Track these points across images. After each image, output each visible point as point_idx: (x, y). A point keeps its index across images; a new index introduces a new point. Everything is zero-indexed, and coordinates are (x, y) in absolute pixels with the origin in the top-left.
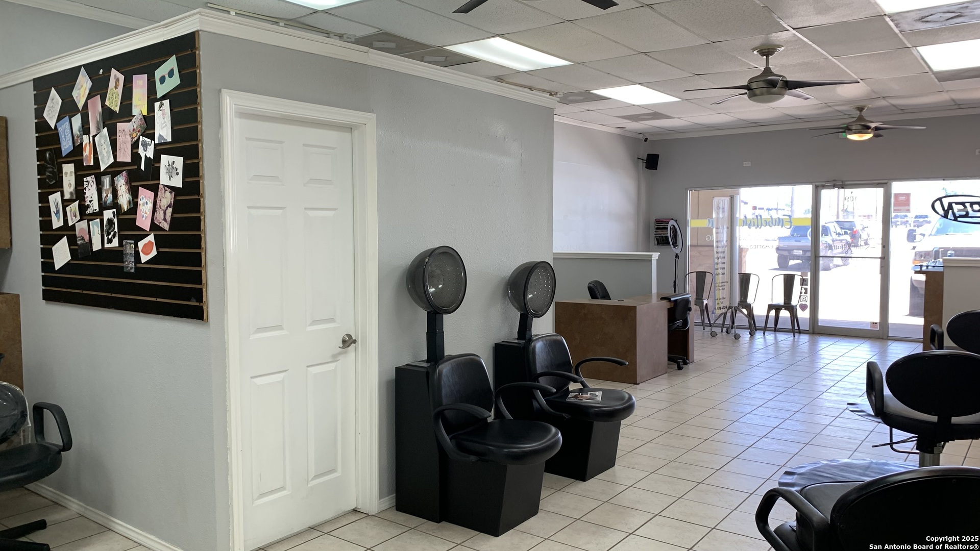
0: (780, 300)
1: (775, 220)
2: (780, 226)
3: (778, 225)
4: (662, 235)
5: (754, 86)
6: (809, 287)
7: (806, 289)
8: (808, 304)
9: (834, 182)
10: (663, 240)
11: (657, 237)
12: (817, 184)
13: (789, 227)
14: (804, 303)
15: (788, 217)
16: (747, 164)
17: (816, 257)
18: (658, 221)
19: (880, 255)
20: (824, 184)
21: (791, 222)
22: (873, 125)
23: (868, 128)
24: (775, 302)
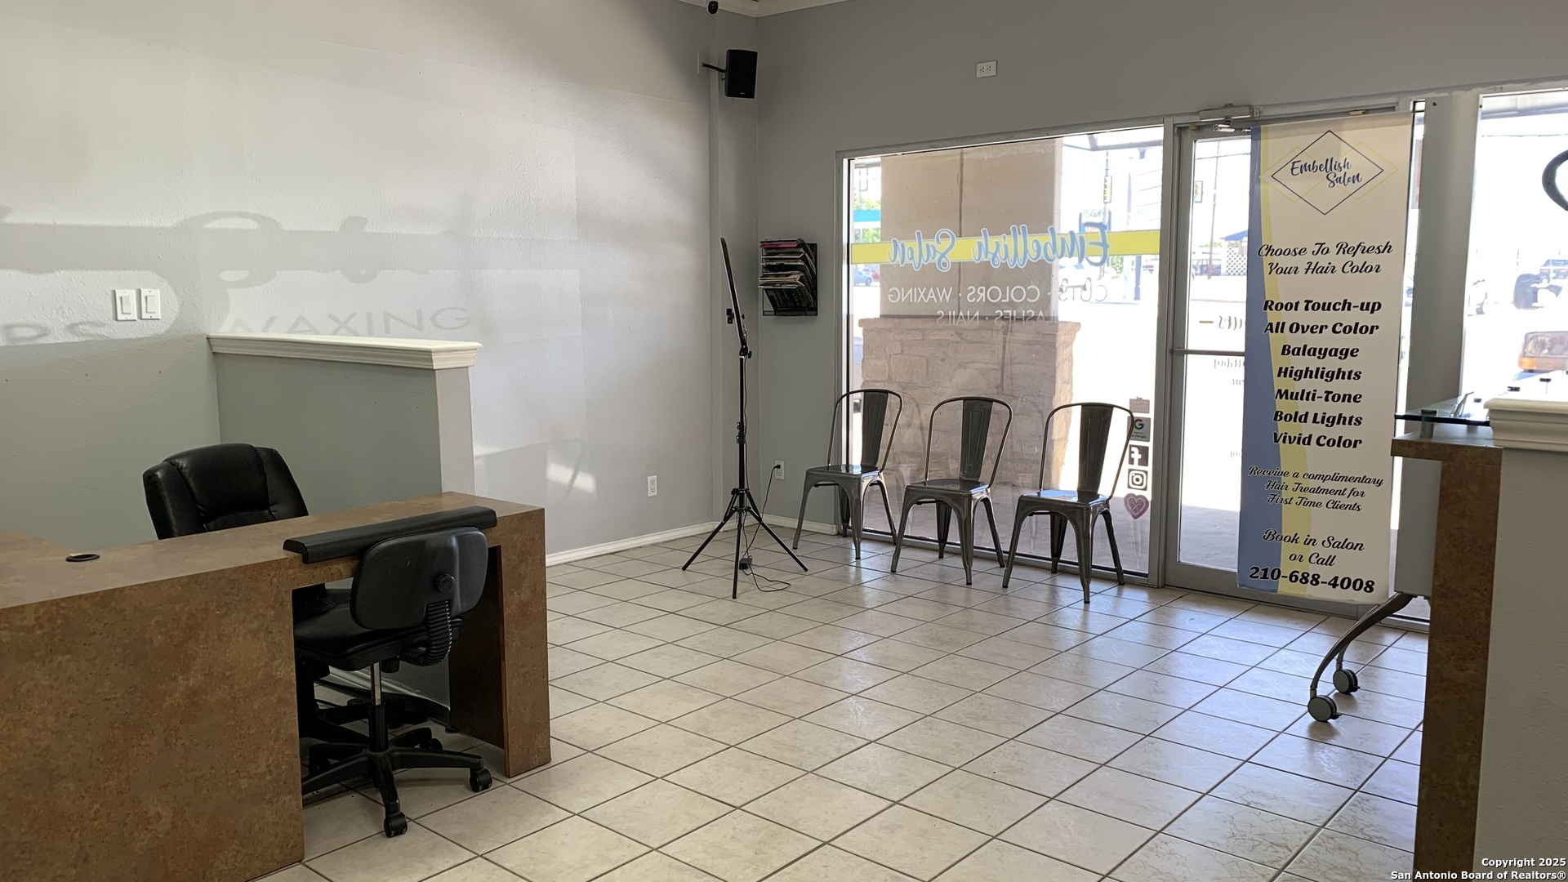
1: (1063, 240)
2: (1075, 260)
3: (1071, 256)
4: (778, 287)
6: (1151, 445)
7: (1144, 451)
8: (1149, 495)
9: (1228, 112)
10: (785, 301)
11: (772, 294)
12: (1179, 120)
13: (1098, 259)
14: (1137, 493)
15: (1098, 230)
16: (986, 70)
17: (1172, 352)
18: (771, 248)
20: (1196, 119)
21: (1104, 245)
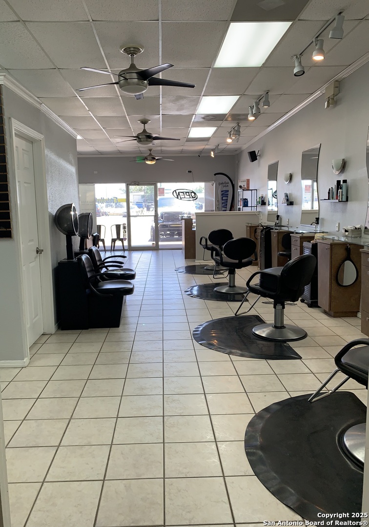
0: (115, 237)
1: (110, 199)
5: (140, 137)
6: (127, 230)
8: (127, 237)
12: (128, 183)
13: (116, 202)
14: (125, 237)
15: (116, 198)
16: (96, 172)
17: (129, 216)
19: (154, 215)
20: (131, 183)
22: (156, 158)
23: (155, 159)
24: (114, 238)
